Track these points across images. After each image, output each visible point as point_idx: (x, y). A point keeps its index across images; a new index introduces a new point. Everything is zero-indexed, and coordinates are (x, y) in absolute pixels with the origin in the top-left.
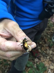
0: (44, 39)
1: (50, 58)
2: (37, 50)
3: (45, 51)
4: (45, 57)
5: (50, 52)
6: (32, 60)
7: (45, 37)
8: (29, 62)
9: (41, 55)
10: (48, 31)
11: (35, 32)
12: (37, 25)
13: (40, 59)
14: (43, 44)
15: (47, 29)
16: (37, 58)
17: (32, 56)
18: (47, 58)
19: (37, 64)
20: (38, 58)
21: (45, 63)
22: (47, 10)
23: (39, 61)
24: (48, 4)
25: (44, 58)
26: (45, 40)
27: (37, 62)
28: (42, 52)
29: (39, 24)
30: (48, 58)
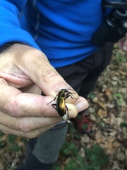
0: (103, 91)
1: (116, 135)
2: (86, 116)
3: (106, 118)
4: (106, 134)
5: (117, 122)
6: (75, 138)
7: (105, 86)
8: (69, 143)
9: (97, 129)
10: (112, 72)
11: (83, 74)
12: (88, 58)
13: (93, 138)
14: (101, 101)
15: (110, 68)
16: (86, 135)
17: (74, 131)
18: (109, 136)
19: (85, 149)
20: (89, 136)
21: (105, 146)
22: (113, 22)
23: (91, 141)
24: (114, 10)
25: (104, 135)
26: (105, 92)
27: (86, 144)
28: (99, 120)
29: (93, 55)
30: (111, 134)
